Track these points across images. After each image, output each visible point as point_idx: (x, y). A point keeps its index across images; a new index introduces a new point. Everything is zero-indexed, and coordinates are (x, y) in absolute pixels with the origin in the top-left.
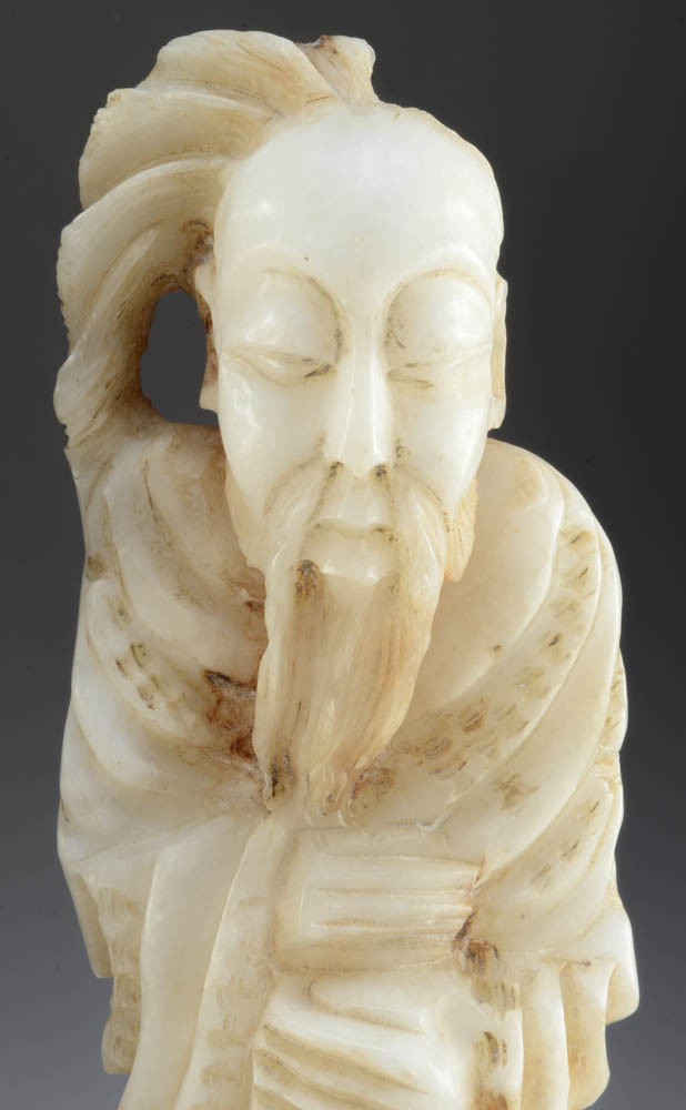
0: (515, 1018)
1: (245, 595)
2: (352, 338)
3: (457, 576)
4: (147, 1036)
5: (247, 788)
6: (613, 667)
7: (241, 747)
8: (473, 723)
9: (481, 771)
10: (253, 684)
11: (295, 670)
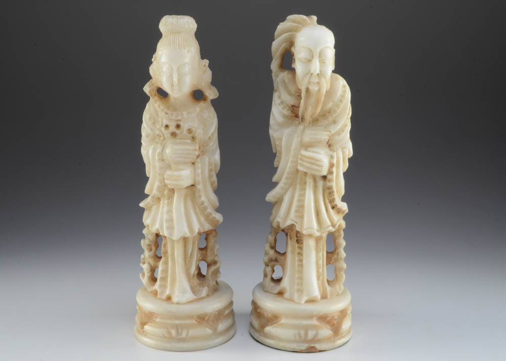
0: (335, 153)
1: (297, 94)
2: (314, 56)
3: (328, 90)
4: (283, 158)
5: (297, 122)
6: (349, 105)
7: (297, 116)
8: (330, 112)
9: (331, 119)
10: (299, 107)
11: (306, 103)
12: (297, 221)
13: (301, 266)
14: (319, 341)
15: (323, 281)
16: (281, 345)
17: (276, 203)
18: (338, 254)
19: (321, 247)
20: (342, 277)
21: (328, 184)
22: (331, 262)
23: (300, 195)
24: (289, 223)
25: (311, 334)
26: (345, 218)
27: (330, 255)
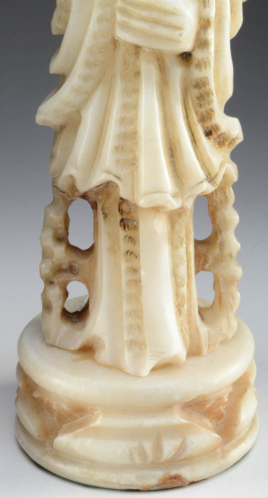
12: (121, 173)
13: (136, 283)
14: (190, 460)
15: (189, 314)
16: (98, 477)
17: (62, 128)
18: (222, 245)
19: (183, 234)
20: (233, 298)
21: (197, 74)
22: (207, 266)
23: (125, 107)
24: (99, 178)
25: (169, 447)
26: (235, 156)
27: (203, 249)
